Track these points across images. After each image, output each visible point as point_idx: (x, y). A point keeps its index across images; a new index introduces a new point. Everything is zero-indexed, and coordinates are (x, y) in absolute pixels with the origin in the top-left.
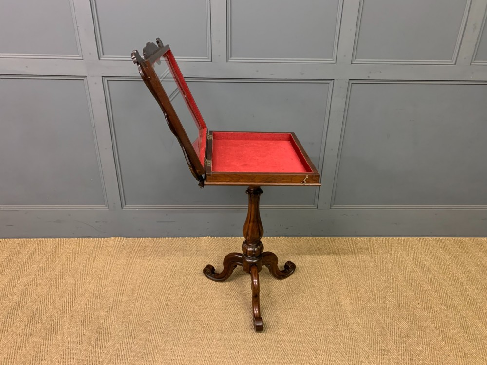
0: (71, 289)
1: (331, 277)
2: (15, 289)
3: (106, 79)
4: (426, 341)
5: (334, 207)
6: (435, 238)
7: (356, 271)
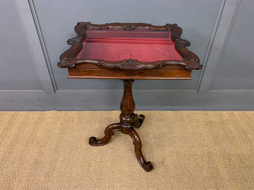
5: (211, 91)
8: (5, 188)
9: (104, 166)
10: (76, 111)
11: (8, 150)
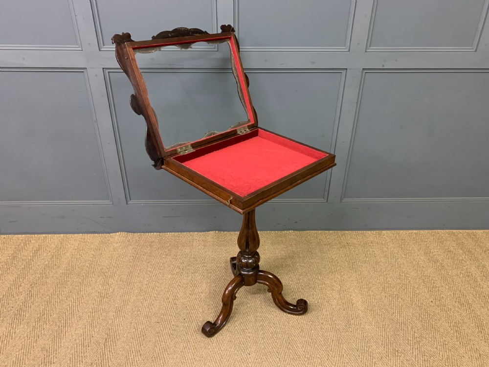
0: (78, 288)
2: (20, 288)
3: (107, 71)
4: (441, 341)
5: (345, 200)
6: (447, 231)
7: (367, 267)
8: (60, 326)
9: (197, 299)
10: (155, 233)
11: (59, 282)
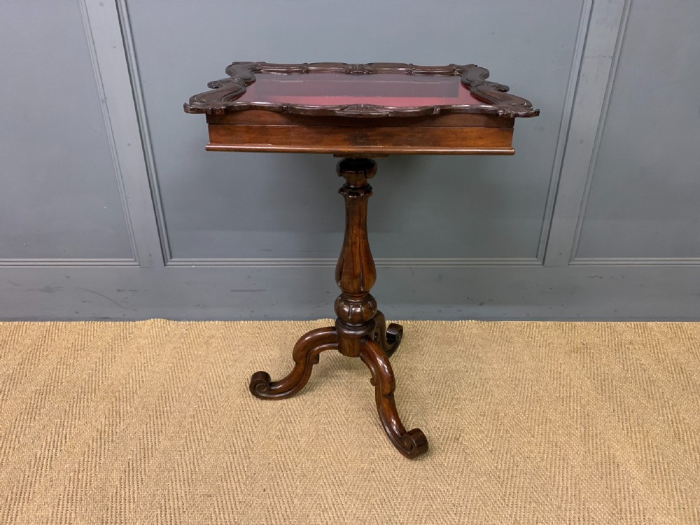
1: (583, 402)
5: (578, 261)
7: (632, 390)
8: (9, 499)
9: (292, 447)
10: (217, 322)
11: (26, 409)
